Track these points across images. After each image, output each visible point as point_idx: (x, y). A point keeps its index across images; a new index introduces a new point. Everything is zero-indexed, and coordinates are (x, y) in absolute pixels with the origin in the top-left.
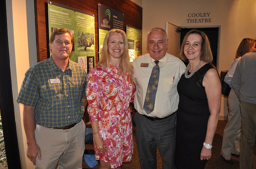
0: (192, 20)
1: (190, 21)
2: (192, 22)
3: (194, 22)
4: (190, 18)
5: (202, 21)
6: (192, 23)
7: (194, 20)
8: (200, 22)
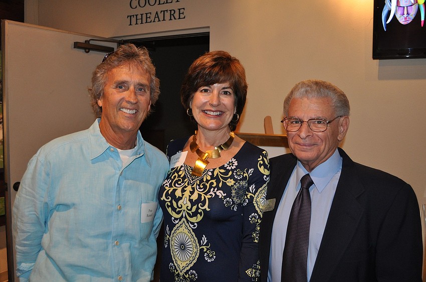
0: (139, 17)
1: (134, 20)
2: (139, 22)
3: (144, 21)
4: (134, 12)
5: (161, 18)
6: (139, 25)
7: (144, 16)
8: (157, 19)
